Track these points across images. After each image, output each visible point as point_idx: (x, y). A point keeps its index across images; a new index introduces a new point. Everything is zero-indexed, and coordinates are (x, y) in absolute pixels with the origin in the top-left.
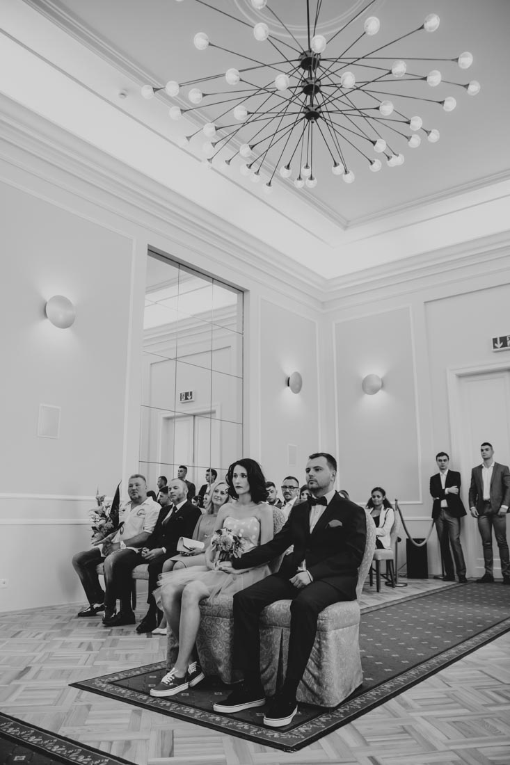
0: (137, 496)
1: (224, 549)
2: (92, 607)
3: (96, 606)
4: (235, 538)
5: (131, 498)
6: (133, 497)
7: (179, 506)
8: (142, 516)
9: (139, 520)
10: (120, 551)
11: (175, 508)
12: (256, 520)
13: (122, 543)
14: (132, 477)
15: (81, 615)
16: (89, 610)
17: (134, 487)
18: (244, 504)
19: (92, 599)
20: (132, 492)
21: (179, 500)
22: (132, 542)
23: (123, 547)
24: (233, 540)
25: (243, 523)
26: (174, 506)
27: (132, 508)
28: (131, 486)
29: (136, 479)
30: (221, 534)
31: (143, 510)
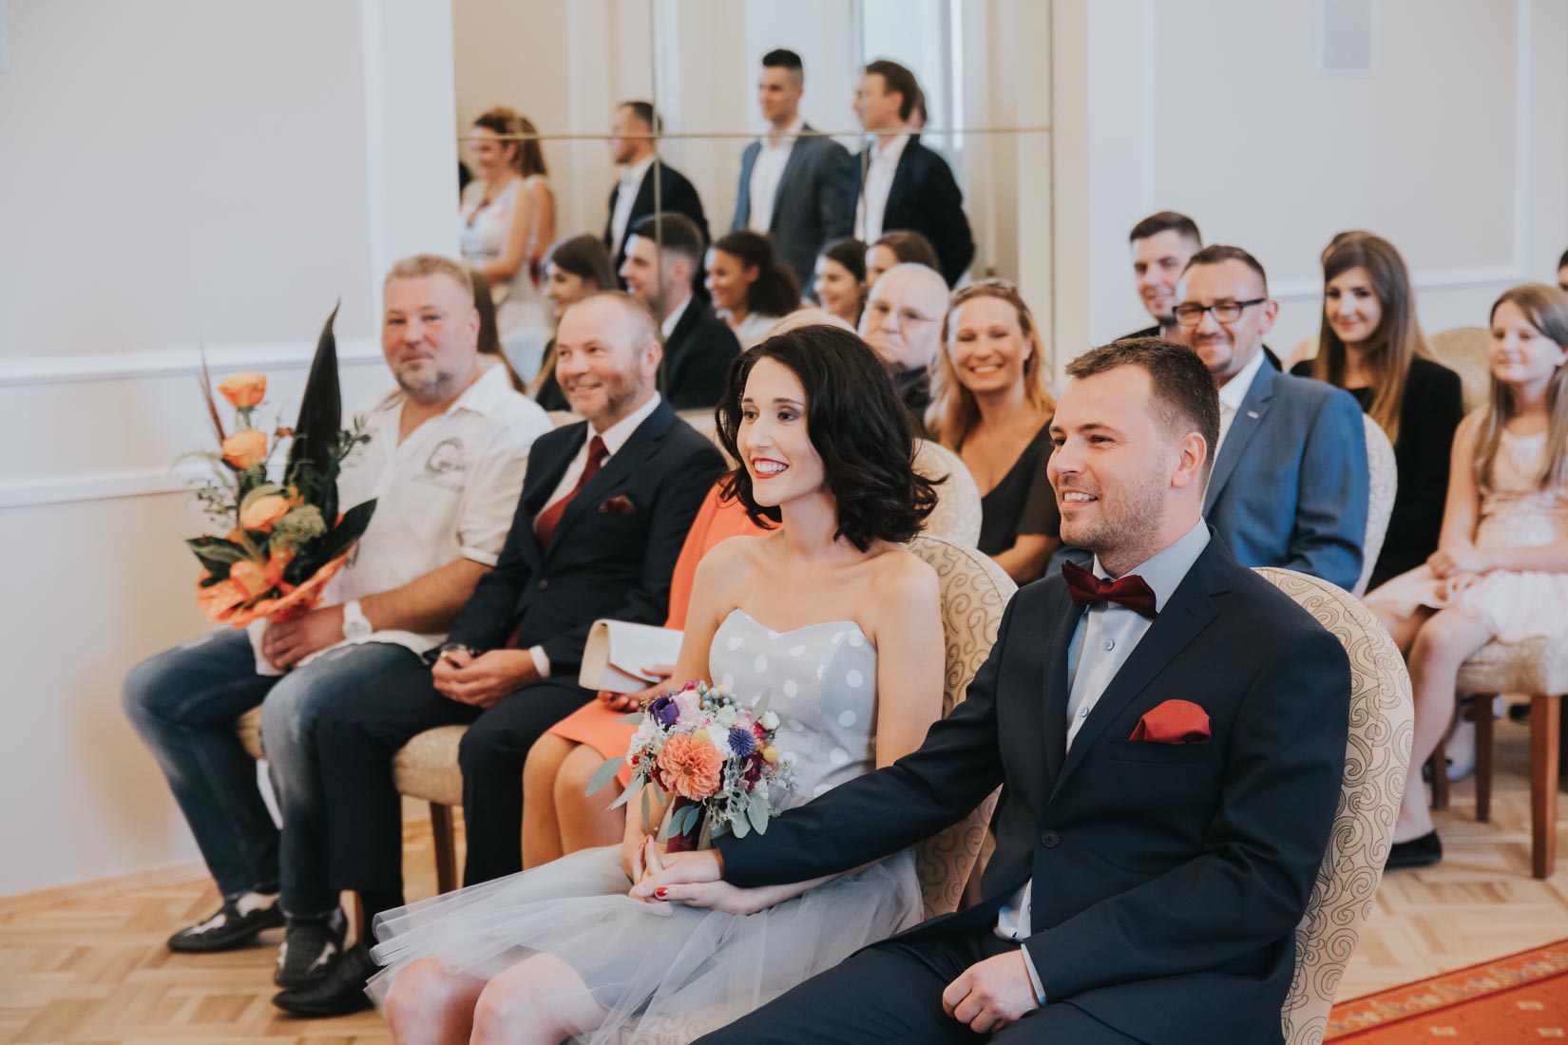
0: (428, 372)
1: (686, 793)
2: (230, 909)
3: (251, 902)
4: (738, 739)
5: (399, 378)
6: (409, 377)
7: (615, 439)
8: (452, 477)
9: (437, 499)
10: (339, 652)
11: (599, 449)
12: (857, 639)
13: (353, 612)
14: (400, 273)
15: (181, 946)
16: (220, 921)
17: (415, 331)
18: (804, 550)
19: (229, 874)
20: (404, 354)
21: (615, 408)
22: (405, 607)
23: (359, 632)
24: (727, 751)
25: (797, 651)
26: (591, 433)
27: (406, 428)
28: (397, 320)
29: (419, 283)
30: (670, 723)
31: (454, 442)
